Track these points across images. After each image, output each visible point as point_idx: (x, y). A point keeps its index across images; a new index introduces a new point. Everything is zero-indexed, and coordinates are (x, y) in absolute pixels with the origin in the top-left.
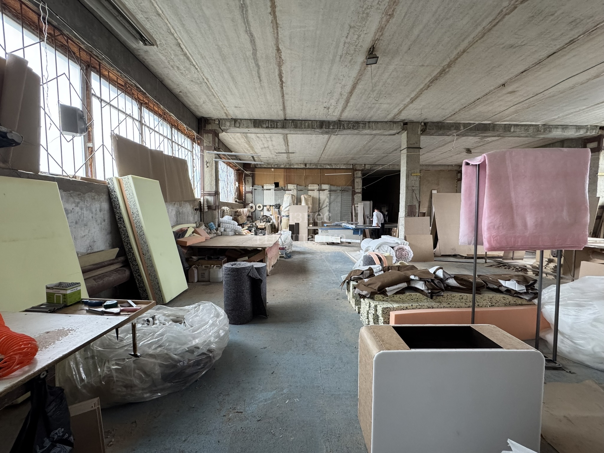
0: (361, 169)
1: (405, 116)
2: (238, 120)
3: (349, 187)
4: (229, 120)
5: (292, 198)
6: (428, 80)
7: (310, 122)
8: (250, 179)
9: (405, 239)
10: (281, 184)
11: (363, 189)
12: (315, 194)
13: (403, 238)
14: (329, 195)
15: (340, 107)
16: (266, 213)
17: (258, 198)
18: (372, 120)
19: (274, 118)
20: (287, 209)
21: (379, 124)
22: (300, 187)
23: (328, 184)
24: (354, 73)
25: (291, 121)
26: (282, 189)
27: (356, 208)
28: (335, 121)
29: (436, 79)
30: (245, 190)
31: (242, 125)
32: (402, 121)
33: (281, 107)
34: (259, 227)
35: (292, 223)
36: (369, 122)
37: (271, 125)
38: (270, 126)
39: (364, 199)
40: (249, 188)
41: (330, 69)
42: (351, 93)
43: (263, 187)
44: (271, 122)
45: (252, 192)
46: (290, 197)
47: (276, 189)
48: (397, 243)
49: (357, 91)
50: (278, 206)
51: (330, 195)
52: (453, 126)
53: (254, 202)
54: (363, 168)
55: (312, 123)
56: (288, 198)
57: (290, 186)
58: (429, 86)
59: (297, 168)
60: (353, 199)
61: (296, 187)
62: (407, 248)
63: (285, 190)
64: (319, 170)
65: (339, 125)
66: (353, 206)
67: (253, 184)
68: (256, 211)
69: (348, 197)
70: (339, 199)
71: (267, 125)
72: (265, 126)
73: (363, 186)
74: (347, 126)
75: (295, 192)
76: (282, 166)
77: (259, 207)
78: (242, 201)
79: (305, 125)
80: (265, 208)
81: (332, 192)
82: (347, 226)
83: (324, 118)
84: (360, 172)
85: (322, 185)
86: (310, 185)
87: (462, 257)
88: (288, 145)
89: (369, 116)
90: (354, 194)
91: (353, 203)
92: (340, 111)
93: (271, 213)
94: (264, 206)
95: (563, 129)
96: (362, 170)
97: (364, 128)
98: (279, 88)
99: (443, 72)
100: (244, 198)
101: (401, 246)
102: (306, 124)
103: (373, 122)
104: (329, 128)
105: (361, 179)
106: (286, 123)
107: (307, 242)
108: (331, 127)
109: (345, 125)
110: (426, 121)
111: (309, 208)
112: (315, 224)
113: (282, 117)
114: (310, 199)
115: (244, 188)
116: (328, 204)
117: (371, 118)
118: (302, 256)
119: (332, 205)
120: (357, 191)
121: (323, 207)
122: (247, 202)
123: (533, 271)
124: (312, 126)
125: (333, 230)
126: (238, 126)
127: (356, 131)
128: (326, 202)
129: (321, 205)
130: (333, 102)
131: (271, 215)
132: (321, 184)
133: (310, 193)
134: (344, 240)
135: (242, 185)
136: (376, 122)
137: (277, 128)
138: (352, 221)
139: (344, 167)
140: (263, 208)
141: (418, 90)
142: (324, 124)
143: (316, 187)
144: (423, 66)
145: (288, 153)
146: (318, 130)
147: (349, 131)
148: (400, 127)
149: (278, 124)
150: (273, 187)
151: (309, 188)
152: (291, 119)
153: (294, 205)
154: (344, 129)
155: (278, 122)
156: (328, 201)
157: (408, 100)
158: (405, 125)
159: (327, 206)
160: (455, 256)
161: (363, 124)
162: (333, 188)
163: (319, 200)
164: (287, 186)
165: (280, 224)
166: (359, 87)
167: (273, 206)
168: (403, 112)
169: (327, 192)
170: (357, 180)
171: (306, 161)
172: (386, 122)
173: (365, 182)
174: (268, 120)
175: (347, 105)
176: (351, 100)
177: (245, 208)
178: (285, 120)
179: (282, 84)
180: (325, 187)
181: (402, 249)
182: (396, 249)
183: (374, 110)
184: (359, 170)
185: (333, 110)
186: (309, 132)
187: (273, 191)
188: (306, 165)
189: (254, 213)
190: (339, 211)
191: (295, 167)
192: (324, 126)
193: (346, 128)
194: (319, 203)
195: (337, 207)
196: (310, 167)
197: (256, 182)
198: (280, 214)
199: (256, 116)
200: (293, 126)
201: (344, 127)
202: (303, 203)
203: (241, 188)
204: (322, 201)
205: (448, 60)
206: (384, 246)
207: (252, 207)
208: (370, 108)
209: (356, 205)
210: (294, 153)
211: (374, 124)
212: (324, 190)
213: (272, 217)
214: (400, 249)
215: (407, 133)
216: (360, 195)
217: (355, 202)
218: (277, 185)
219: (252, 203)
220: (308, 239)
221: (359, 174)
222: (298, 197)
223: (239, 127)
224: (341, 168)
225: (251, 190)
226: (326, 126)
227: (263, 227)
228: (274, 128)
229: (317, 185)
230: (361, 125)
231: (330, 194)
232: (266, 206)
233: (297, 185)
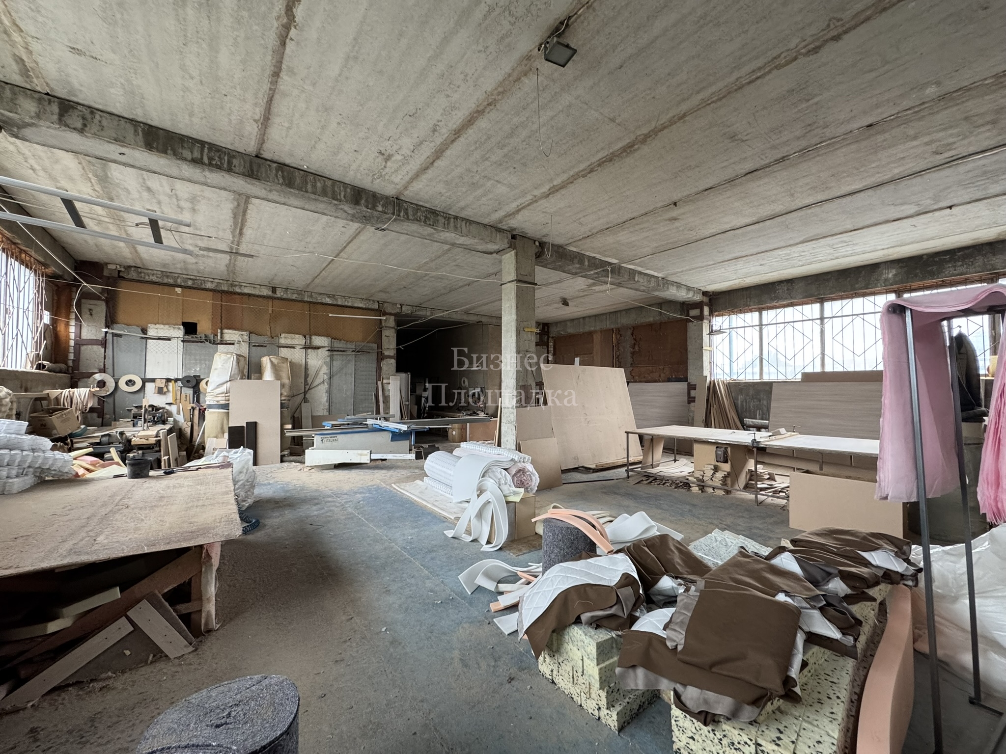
0: (393, 312)
1: (517, 223)
2: (79, 108)
3: (371, 345)
4: (36, 96)
5: (238, 362)
6: (600, 155)
7: (329, 183)
8: (101, 309)
9: (518, 448)
10: (204, 327)
11: (398, 350)
12: (297, 355)
13: (514, 447)
14: (328, 359)
15: (414, 165)
16: (151, 398)
17: (124, 357)
18: (463, 214)
19: (224, 140)
20: (223, 388)
21: (473, 228)
22: (255, 339)
23: (327, 336)
25: (275, 165)
26: (207, 339)
27: (386, 386)
28: (387, 198)
29: (610, 159)
30: (79, 334)
31: (95, 128)
32: (512, 230)
34: (135, 441)
35: (238, 420)
36: (456, 218)
37: (211, 159)
38: (206, 160)
39: (399, 369)
40: (92, 330)
42: (458, 133)
43: (144, 331)
44: (210, 149)
45: (104, 343)
46: (232, 361)
47: (188, 337)
48: (512, 460)
49: (471, 134)
50: (194, 383)
51: (332, 360)
53: (110, 370)
54: (398, 311)
55: (333, 186)
56: (226, 361)
57: (230, 335)
58: (591, 171)
59: (249, 295)
60: (379, 369)
61: (246, 338)
63: (214, 343)
64: (306, 305)
65: (397, 208)
66: (380, 383)
67: (110, 321)
68: (117, 396)
69: (368, 364)
70: (351, 368)
71: (197, 154)
72: (187, 154)
73: (398, 344)
74: (414, 215)
75: (244, 349)
76: (209, 285)
77: (130, 383)
78: (63, 366)
79: (314, 186)
80: (150, 386)
81: (335, 353)
83: (366, 183)
84: (392, 318)
85: (313, 337)
86: (283, 335)
90: (382, 359)
91: (379, 377)
92: (407, 178)
93: (169, 398)
94: (145, 381)
96: (395, 315)
97: (446, 226)
99: (629, 149)
100: (71, 356)
101: (520, 465)
102: (319, 185)
103: (463, 219)
104: (374, 208)
105: (393, 330)
106: (259, 166)
108: (380, 208)
109: (410, 212)
111: (283, 386)
112: (297, 424)
113: (249, 146)
114: (284, 365)
115: (72, 329)
116: (326, 377)
117: (462, 209)
119: (336, 380)
120: (386, 353)
121: (316, 383)
122: (83, 369)
124: (334, 192)
125: (349, 435)
126: (79, 125)
127: (429, 230)
128: (321, 373)
129: (309, 380)
130: (407, 143)
131: (170, 404)
132: (310, 336)
133: (284, 352)
135: (68, 317)
137: (230, 170)
138: (378, 412)
139: (361, 305)
140: (143, 386)
141: (571, 173)
142: (364, 196)
143: (299, 340)
145: (234, 253)
146: (346, 207)
147: (414, 227)
148: (506, 241)
149: (235, 162)
150: (180, 332)
151: (282, 341)
152: (276, 158)
153: (242, 378)
154: (408, 219)
155: (234, 157)
156: (328, 371)
157: (545, 189)
158: (515, 239)
159: (323, 382)
161: (445, 218)
162: (338, 345)
163: (306, 368)
164: (222, 333)
165: (200, 425)
166: (482, 123)
167: (176, 380)
168: (522, 213)
169: (323, 353)
170: (386, 333)
171: (276, 282)
172: (485, 225)
173: (401, 337)
175: (432, 163)
176: (448, 153)
177: (74, 385)
178: (257, 156)
180: (318, 341)
181: (522, 471)
182: (513, 471)
183: (479, 192)
184: (391, 314)
186: (321, 206)
187: (176, 345)
188: (274, 290)
189: (110, 400)
190: (350, 393)
191: (246, 291)
192: (363, 201)
193: (411, 217)
194: (306, 376)
195: (346, 385)
196: (285, 296)
197: (121, 316)
198: (198, 401)
200: (281, 181)
201: (407, 213)
202: (268, 375)
203: (61, 328)
204: (312, 372)
205: (653, 125)
207: (102, 384)
209: (385, 381)
210: (251, 256)
211: (464, 222)
212: (318, 348)
213: (173, 409)
215: (517, 254)
216: (393, 362)
217: (383, 375)
218: (190, 329)
219: (103, 370)
221: (391, 321)
222: (253, 360)
223: (81, 131)
224: (356, 305)
225: (100, 336)
226: (367, 201)
228: (219, 168)
229: (301, 337)
230: (441, 220)
231: (331, 357)
232: (153, 380)
233: (250, 333)
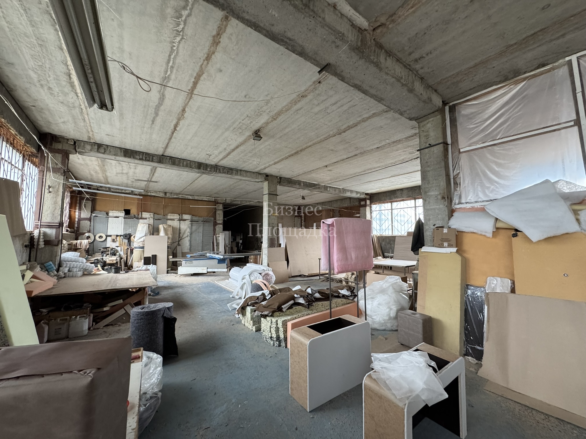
1: (267, 171)
2: (104, 146)
3: (211, 218)
4: (91, 144)
5: (149, 227)
6: (287, 155)
7: (188, 162)
8: (90, 204)
9: (268, 266)
10: (133, 211)
11: (224, 220)
12: (175, 224)
13: (267, 265)
14: (190, 225)
15: (221, 157)
16: (110, 244)
17: (98, 226)
18: (243, 169)
19: (152, 151)
20: (142, 239)
21: (248, 174)
22: (157, 216)
23: (190, 214)
24: (241, 139)
25: (168, 158)
26: (135, 217)
27: (218, 238)
28: (212, 165)
29: (292, 155)
30: (79, 216)
31: (108, 152)
32: (265, 174)
33: (164, 146)
34: (108, 262)
35: (148, 254)
36: (241, 170)
37: (146, 158)
38: (144, 158)
39: (225, 229)
40: (85, 214)
41: (223, 133)
42: (233, 150)
43: (107, 214)
44: (146, 155)
45: (90, 219)
46: (146, 227)
47: (126, 216)
48: (263, 270)
49: (238, 150)
50: (128, 237)
51: (192, 226)
52: (297, 182)
53: (92, 231)
54: (224, 201)
55: (190, 163)
56: (143, 227)
57: (145, 215)
58: (287, 158)
59: (154, 196)
60: (215, 230)
61: (152, 216)
62: (271, 273)
63: (138, 219)
64: (180, 200)
65: (215, 169)
66: (215, 236)
67: (93, 210)
68: (95, 243)
69: (209, 227)
70: (201, 229)
71: (141, 157)
72: (138, 157)
73: (224, 218)
74: (223, 171)
75: (151, 221)
77: (101, 237)
78: (73, 230)
79: (183, 164)
80: (109, 239)
81: (193, 222)
82: (213, 256)
83: (203, 161)
84: (221, 205)
85: (183, 215)
86: (169, 214)
87: (305, 276)
88: (153, 175)
89: (242, 166)
90: (216, 225)
91: (214, 234)
92: (219, 160)
93: (117, 244)
94: (107, 236)
95: (351, 192)
96: (223, 204)
97: (236, 174)
98: (169, 133)
99: (297, 153)
100: (76, 225)
101: (266, 272)
102: (185, 163)
103: (244, 171)
104: (206, 170)
105: (222, 211)
106: (163, 158)
107: (166, 274)
108: (209, 170)
109: (221, 170)
110: (281, 176)
111: (168, 238)
112: (175, 255)
113: (160, 152)
114: (170, 229)
115: (77, 213)
116: (189, 234)
117: (243, 168)
118: (170, 291)
119: (193, 235)
120: (218, 222)
121: (184, 236)
122: (81, 231)
123: (345, 281)
124: (190, 165)
125: (198, 261)
126: (103, 151)
127: (230, 176)
128: (187, 232)
129: (181, 235)
130: (216, 152)
131: (117, 247)
132: (182, 214)
133: (170, 222)
134: (209, 270)
135: (75, 209)
136: (246, 172)
137: (152, 161)
138: (213, 250)
139: (206, 200)
140: (106, 238)
141: (280, 159)
142: (202, 166)
143: (176, 216)
144: (286, 147)
145: (149, 181)
146: (195, 170)
147: (224, 175)
148: (263, 178)
149: (154, 158)
150: (123, 214)
151: (169, 217)
152: (169, 155)
153: (150, 235)
154: (220, 173)
155: (154, 156)
156: (190, 231)
157: (273, 162)
158: (267, 176)
159: (187, 236)
160: (300, 276)
161: (236, 171)
162: (195, 218)
163: (180, 230)
164: (141, 214)
165: (131, 256)
166: (242, 148)
167: (121, 236)
168: (267, 168)
169: (188, 223)
170: (218, 212)
171: (167, 191)
172: (254, 172)
173: (226, 214)
174: (143, 153)
175: (227, 156)
176: (232, 154)
177: (77, 239)
178: (162, 155)
179: (174, 131)
180: (185, 217)
181: (267, 275)
182: (263, 274)
183: (248, 163)
184: (221, 203)
185: (213, 157)
186: (186, 170)
187: (121, 220)
188: (165, 193)
189: (92, 245)
190: (200, 241)
191: (153, 194)
192: (202, 168)
193: (221, 172)
194: (180, 233)
195: (198, 238)
196: (170, 196)
197: (98, 207)
198: (130, 245)
199: (129, 145)
200: (171, 163)
201: (220, 171)
202: (162, 233)
203: (72, 213)
204: (182, 231)
205: (301, 148)
206: (254, 273)
207: (88, 238)
208: (244, 162)
209: (217, 236)
210: (156, 182)
211: (244, 172)
212: (185, 220)
213: (119, 249)
214: (266, 274)
215: (268, 183)
216: (221, 226)
217: (217, 232)
218: (127, 212)
219: (89, 232)
220: (168, 271)
221: (221, 207)
222: (155, 226)
223: (104, 153)
225: (89, 216)
226: (203, 167)
227: (115, 262)
228: (149, 161)
229: (177, 215)
230: (234, 172)
231: (191, 224)
232: (110, 236)
233: (154, 213)
